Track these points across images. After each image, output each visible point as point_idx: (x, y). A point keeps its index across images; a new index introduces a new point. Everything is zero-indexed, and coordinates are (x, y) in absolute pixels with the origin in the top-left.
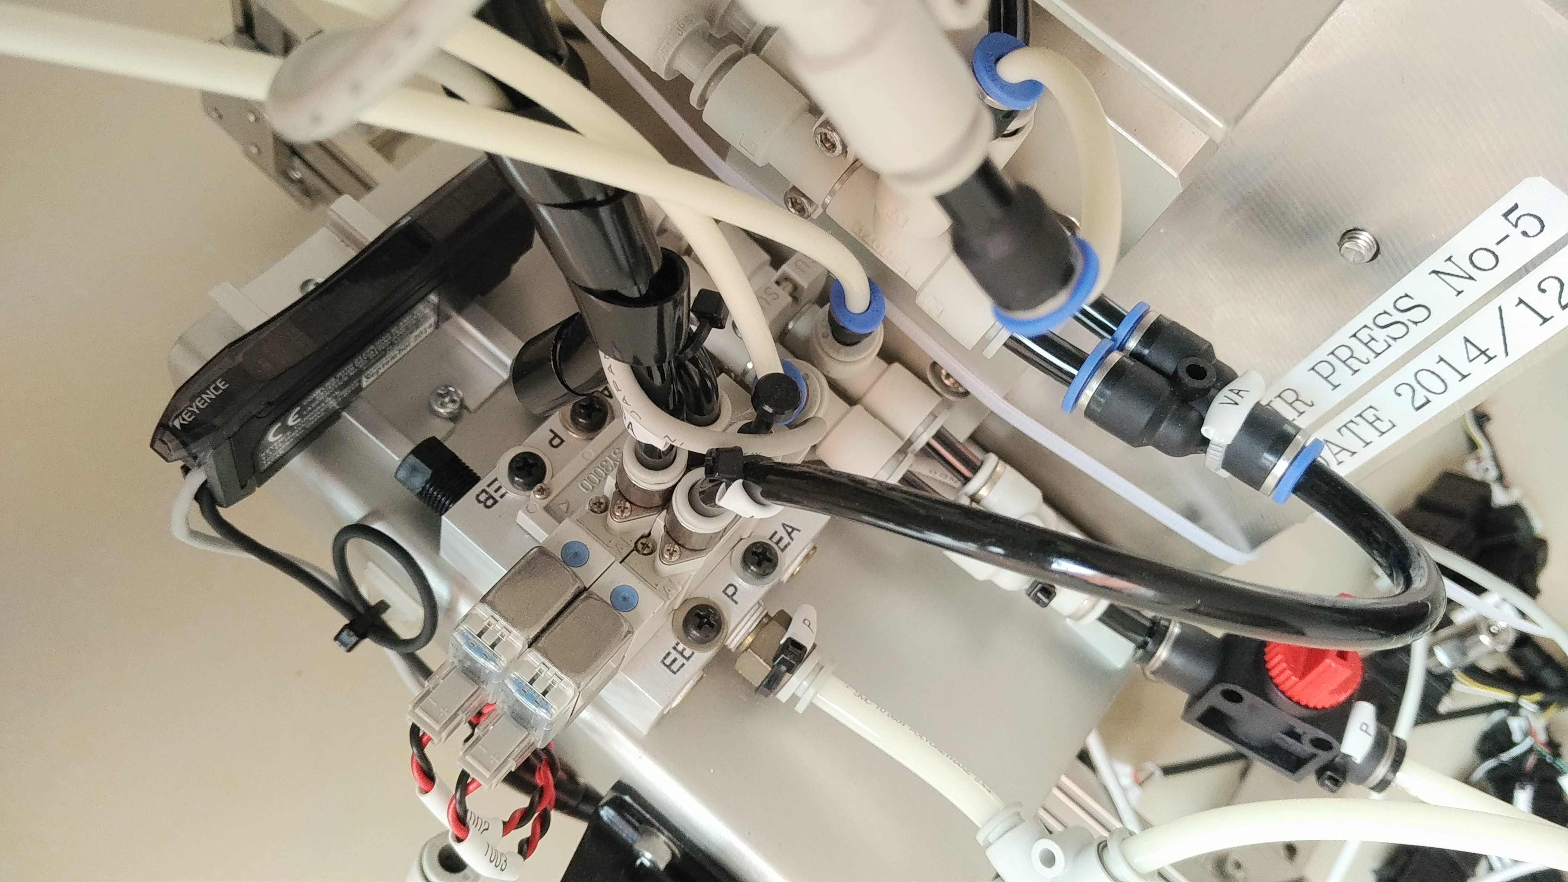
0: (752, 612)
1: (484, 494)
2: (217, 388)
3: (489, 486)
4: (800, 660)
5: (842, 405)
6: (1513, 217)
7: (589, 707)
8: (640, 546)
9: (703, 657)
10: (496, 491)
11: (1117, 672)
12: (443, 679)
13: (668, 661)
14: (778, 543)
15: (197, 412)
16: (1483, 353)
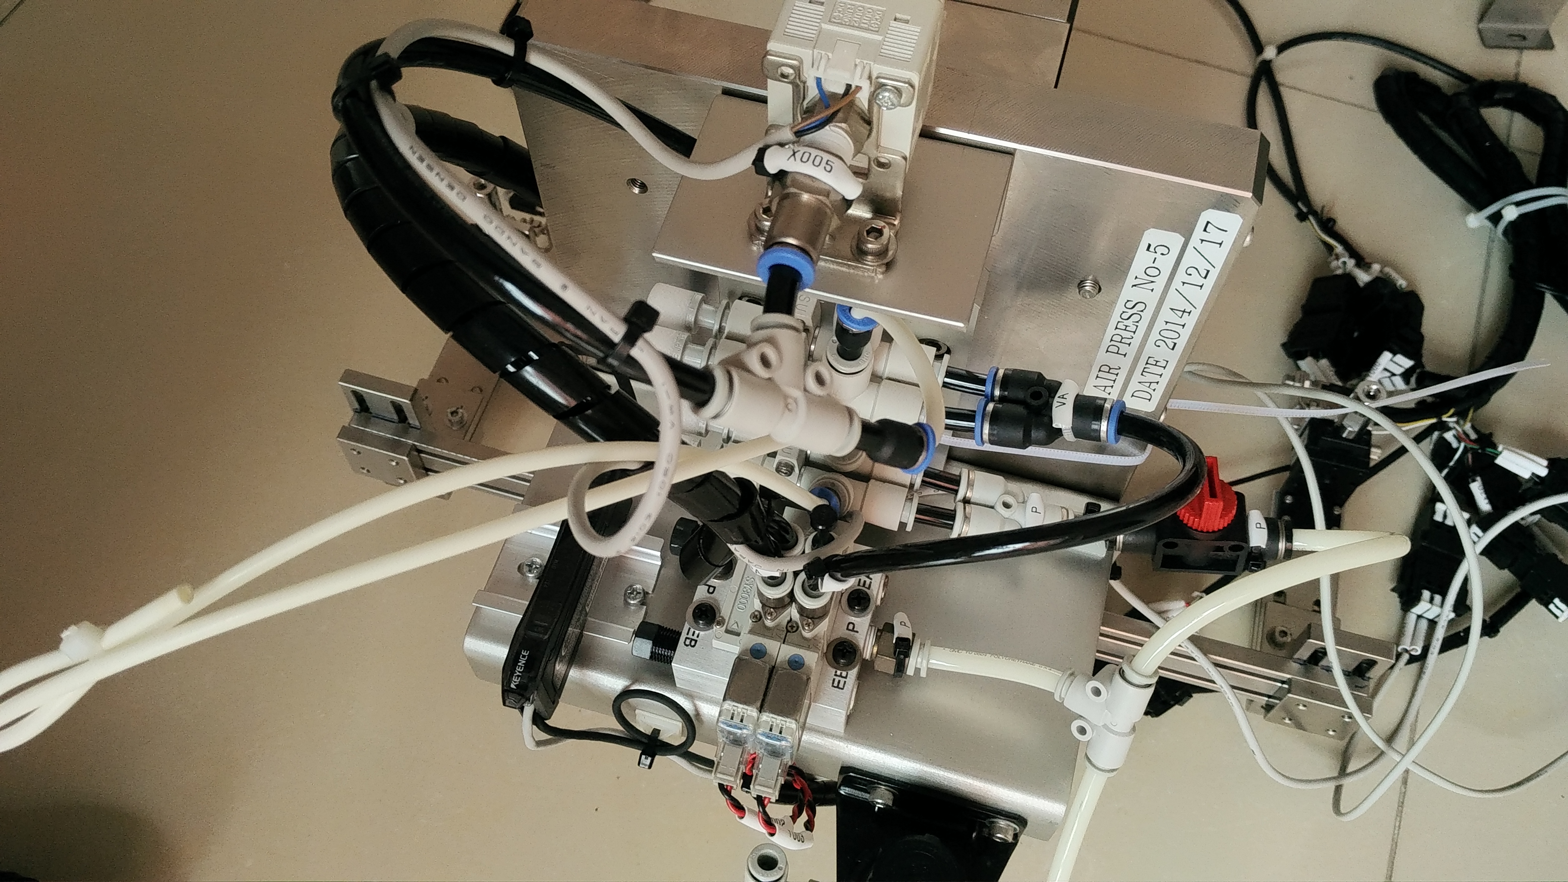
0: (869, 633)
1: (687, 640)
2: (524, 656)
3: (688, 634)
4: (909, 648)
5: (862, 485)
6: (1152, 249)
7: (805, 733)
8: (789, 629)
9: (853, 673)
10: (693, 635)
11: (1103, 559)
12: (722, 752)
13: (836, 684)
14: (864, 586)
15: (520, 674)
16: (1184, 311)
